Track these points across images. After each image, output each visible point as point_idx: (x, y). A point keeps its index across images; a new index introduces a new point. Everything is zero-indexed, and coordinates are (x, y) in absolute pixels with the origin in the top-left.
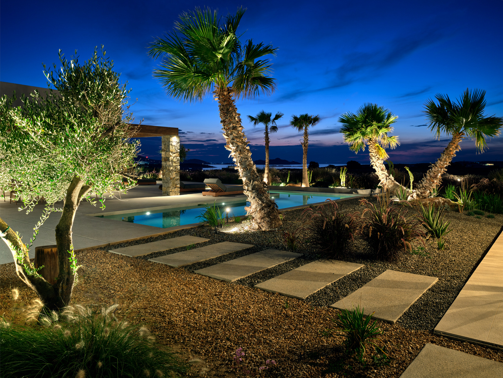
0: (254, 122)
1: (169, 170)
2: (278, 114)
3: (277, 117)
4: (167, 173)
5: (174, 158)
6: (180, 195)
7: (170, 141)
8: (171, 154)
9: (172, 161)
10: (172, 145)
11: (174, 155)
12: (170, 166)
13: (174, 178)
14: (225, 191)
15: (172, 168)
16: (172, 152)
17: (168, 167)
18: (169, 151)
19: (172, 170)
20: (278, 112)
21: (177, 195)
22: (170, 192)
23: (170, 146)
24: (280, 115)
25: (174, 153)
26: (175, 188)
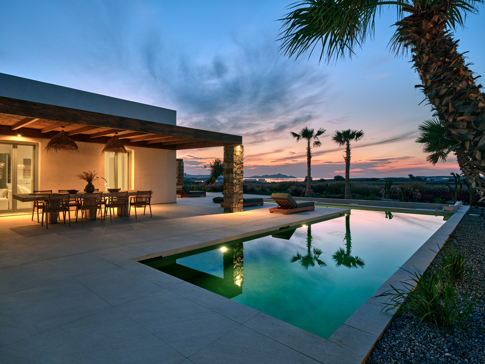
0: (296, 138)
1: (233, 183)
2: (320, 130)
3: (320, 133)
4: (230, 186)
5: (238, 169)
6: (243, 211)
7: (233, 151)
8: (234, 165)
9: (236, 173)
10: (235, 155)
11: (238, 167)
12: (233, 179)
13: (238, 192)
14: (296, 208)
15: (235, 181)
16: (236, 163)
17: (231, 180)
18: (233, 162)
19: (236, 183)
20: (320, 129)
21: (241, 211)
22: (233, 208)
23: (234, 156)
24: (322, 131)
25: (238, 164)
26: (239, 203)
